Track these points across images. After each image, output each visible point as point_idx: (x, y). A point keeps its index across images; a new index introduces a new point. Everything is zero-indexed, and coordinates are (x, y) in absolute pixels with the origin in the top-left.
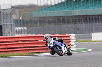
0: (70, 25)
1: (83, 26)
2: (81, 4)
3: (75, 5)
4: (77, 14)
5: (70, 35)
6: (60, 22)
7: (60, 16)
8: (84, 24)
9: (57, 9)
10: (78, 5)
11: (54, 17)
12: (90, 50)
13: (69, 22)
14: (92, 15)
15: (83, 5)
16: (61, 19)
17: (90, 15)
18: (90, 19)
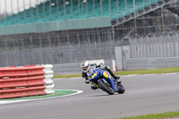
0: (46, 49)
1: (69, 48)
2: (65, 11)
3: (53, 12)
4: (58, 29)
5: (43, 66)
6: (29, 44)
7: (30, 34)
8: (71, 46)
9: (23, 21)
10: (59, 13)
11: (18, 35)
12: (80, 92)
13: (45, 43)
14: (85, 30)
15: (68, 12)
16: (31, 38)
17: (80, 30)
18: (80, 37)
